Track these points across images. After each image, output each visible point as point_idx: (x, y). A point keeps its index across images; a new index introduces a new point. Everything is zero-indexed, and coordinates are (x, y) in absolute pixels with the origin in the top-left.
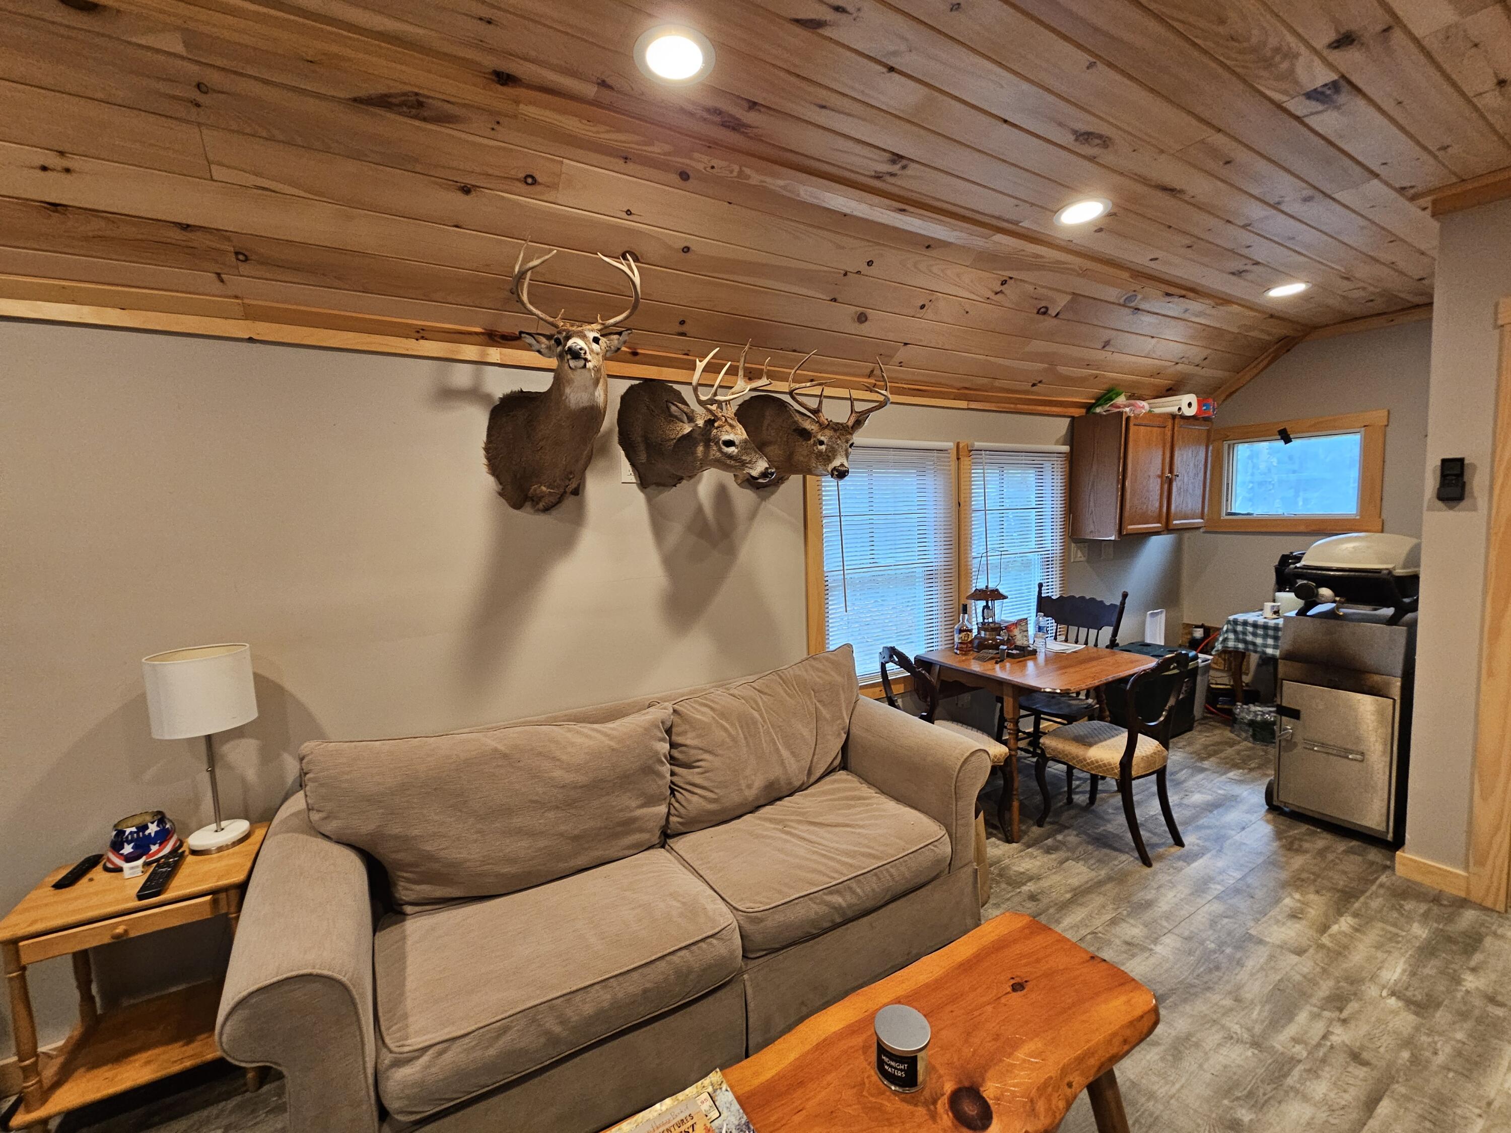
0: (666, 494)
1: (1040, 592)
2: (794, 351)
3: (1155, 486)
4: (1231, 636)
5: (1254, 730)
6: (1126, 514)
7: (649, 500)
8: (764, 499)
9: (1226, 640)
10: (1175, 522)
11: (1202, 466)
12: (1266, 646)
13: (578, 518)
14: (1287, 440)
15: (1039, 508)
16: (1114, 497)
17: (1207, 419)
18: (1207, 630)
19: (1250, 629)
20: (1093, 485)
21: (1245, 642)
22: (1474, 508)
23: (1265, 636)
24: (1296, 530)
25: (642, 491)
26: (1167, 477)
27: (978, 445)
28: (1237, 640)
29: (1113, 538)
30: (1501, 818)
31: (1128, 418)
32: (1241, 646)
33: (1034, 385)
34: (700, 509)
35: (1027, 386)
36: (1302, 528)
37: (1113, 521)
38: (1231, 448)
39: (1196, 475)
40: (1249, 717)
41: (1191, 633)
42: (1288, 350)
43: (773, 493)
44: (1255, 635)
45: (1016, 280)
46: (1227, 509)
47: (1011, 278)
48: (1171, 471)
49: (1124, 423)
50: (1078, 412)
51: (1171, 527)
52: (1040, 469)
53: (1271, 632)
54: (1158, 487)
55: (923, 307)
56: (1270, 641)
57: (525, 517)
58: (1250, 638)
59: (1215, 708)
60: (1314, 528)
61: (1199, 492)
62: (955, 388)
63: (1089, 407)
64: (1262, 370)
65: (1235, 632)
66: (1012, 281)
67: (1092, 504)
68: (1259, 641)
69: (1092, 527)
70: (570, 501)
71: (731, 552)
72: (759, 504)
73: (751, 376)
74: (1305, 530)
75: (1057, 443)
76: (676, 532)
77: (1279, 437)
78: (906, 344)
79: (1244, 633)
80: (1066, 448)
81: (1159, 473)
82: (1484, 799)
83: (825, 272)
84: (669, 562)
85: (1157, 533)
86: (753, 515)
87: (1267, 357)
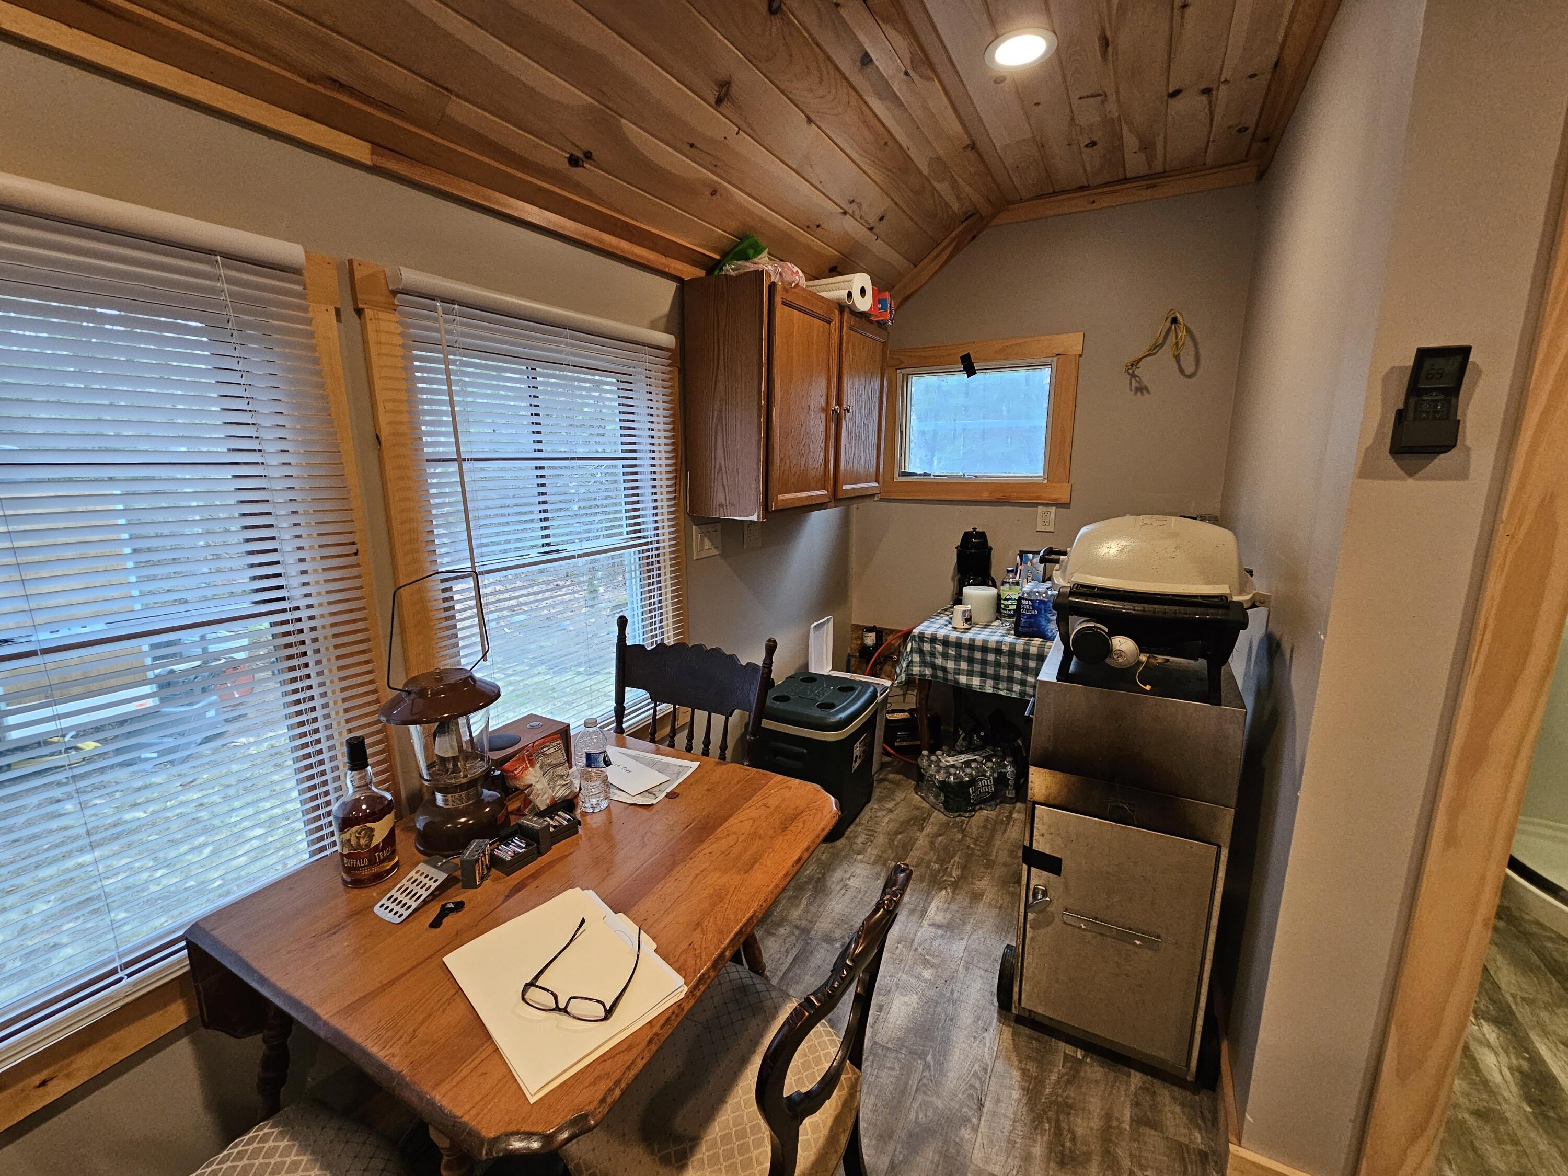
1: (622, 637)
3: (817, 425)
4: (916, 658)
5: (946, 797)
6: (775, 473)
9: (910, 664)
10: (845, 487)
11: (876, 400)
12: (958, 672)
14: (970, 371)
15: (629, 459)
16: (755, 443)
17: (882, 325)
18: (880, 633)
19: (939, 648)
20: (720, 418)
21: (934, 666)
22: (1462, 474)
23: (958, 658)
24: (979, 498)
26: (835, 411)
27: (411, 276)
28: (923, 663)
29: (754, 518)
30: (1431, 1113)
31: (772, 286)
32: (928, 671)
33: (574, 161)
35: (557, 159)
36: (985, 496)
37: (754, 485)
38: (906, 379)
39: (870, 413)
40: (940, 777)
41: (862, 638)
42: (974, 238)
44: (945, 656)
46: (900, 468)
48: (839, 402)
49: (765, 292)
50: (689, 272)
51: (840, 496)
52: (625, 380)
53: (965, 653)
54: (822, 428)
56: (964, 665)
58: (939, 661)
59: (893, 747)
60: (999, 495)
61: (873, 440)
63: (712, 267)
64: (946, 262)
65: (921, 652)
67: (720, 452)
68: (950, 665)
69: (720, 497)
74: (988, 499)
75: (653, 326)
77: (961, 367)
79: (933, 654)
80: (667, 339)
81: (823, 402)
82: (1403, 1075)
85: (821, 506)
87: (950, 243)
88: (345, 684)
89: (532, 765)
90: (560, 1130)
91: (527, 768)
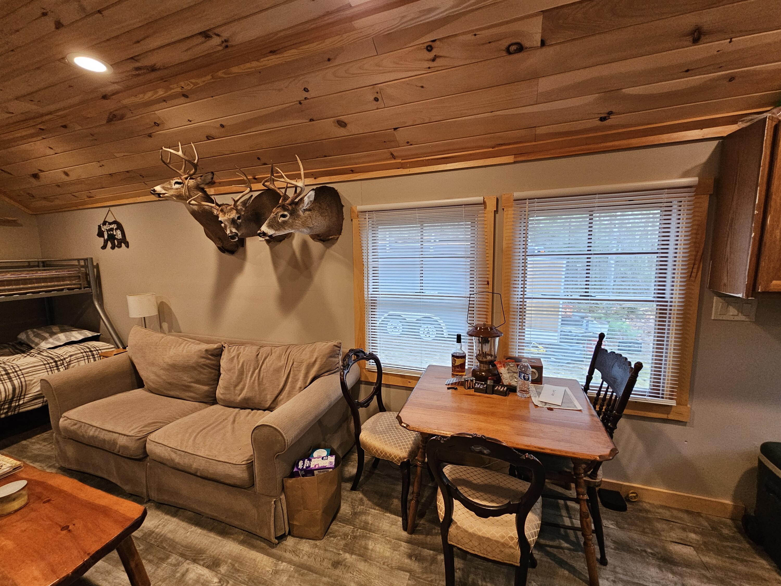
0: (278, 246)
1: (600, 343)
2: (325, 156)
7: (271, 249)
8: (328, 247)
13: (244, 258)
15: (663, 253)
25: (268, 245)
33: (603, 119)
34: (294, 253)
35: (593, 123)
43: (333, 244)
45: (440, 40)
47: (434, 41)
55: (376, 99)
57: (227, 256)
62: (490, 148)
66: (438, 43)
67: (728, 248)
69: (725, 279)
70: (241, 249)
71: (310, 277)
72: (325, 251)
73: (315, 176)
76: (283, 264)
78: (395, 129)
83: (288, 107)
84: (280, 280)
86: (322, 257)
88: (479, 316)
89: (504, 367)
90: (405, 423)
91: (502, 367)
